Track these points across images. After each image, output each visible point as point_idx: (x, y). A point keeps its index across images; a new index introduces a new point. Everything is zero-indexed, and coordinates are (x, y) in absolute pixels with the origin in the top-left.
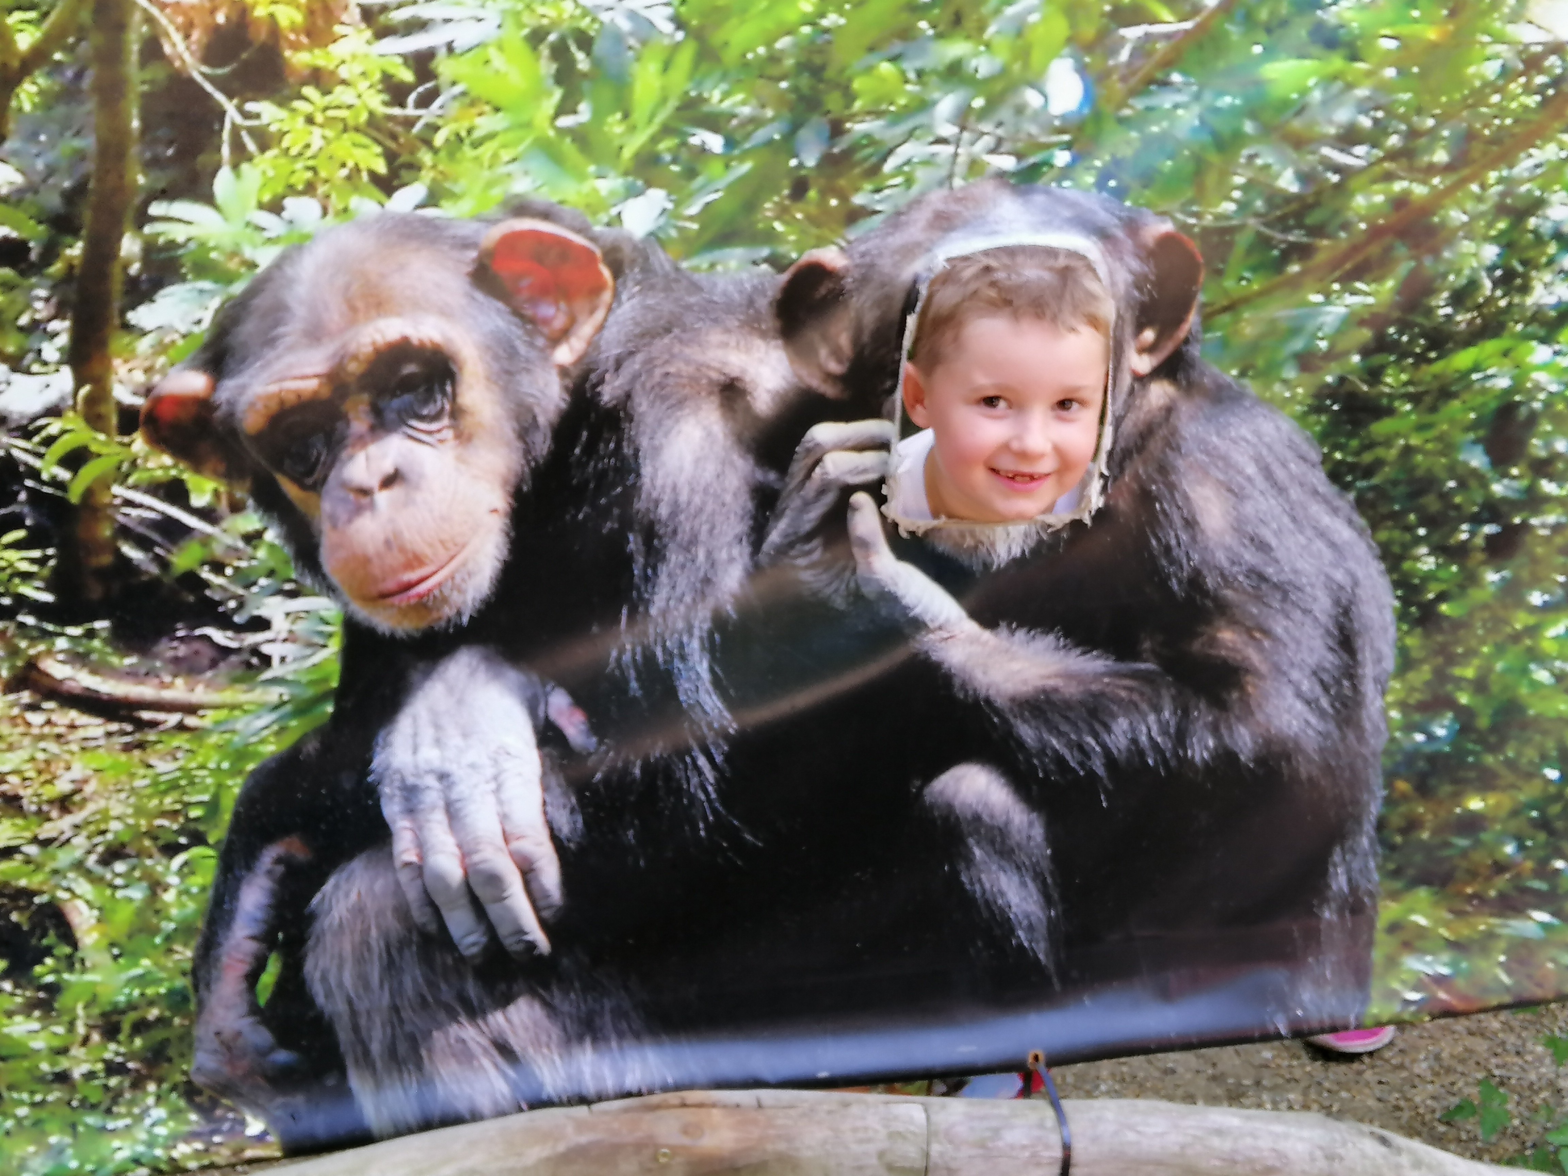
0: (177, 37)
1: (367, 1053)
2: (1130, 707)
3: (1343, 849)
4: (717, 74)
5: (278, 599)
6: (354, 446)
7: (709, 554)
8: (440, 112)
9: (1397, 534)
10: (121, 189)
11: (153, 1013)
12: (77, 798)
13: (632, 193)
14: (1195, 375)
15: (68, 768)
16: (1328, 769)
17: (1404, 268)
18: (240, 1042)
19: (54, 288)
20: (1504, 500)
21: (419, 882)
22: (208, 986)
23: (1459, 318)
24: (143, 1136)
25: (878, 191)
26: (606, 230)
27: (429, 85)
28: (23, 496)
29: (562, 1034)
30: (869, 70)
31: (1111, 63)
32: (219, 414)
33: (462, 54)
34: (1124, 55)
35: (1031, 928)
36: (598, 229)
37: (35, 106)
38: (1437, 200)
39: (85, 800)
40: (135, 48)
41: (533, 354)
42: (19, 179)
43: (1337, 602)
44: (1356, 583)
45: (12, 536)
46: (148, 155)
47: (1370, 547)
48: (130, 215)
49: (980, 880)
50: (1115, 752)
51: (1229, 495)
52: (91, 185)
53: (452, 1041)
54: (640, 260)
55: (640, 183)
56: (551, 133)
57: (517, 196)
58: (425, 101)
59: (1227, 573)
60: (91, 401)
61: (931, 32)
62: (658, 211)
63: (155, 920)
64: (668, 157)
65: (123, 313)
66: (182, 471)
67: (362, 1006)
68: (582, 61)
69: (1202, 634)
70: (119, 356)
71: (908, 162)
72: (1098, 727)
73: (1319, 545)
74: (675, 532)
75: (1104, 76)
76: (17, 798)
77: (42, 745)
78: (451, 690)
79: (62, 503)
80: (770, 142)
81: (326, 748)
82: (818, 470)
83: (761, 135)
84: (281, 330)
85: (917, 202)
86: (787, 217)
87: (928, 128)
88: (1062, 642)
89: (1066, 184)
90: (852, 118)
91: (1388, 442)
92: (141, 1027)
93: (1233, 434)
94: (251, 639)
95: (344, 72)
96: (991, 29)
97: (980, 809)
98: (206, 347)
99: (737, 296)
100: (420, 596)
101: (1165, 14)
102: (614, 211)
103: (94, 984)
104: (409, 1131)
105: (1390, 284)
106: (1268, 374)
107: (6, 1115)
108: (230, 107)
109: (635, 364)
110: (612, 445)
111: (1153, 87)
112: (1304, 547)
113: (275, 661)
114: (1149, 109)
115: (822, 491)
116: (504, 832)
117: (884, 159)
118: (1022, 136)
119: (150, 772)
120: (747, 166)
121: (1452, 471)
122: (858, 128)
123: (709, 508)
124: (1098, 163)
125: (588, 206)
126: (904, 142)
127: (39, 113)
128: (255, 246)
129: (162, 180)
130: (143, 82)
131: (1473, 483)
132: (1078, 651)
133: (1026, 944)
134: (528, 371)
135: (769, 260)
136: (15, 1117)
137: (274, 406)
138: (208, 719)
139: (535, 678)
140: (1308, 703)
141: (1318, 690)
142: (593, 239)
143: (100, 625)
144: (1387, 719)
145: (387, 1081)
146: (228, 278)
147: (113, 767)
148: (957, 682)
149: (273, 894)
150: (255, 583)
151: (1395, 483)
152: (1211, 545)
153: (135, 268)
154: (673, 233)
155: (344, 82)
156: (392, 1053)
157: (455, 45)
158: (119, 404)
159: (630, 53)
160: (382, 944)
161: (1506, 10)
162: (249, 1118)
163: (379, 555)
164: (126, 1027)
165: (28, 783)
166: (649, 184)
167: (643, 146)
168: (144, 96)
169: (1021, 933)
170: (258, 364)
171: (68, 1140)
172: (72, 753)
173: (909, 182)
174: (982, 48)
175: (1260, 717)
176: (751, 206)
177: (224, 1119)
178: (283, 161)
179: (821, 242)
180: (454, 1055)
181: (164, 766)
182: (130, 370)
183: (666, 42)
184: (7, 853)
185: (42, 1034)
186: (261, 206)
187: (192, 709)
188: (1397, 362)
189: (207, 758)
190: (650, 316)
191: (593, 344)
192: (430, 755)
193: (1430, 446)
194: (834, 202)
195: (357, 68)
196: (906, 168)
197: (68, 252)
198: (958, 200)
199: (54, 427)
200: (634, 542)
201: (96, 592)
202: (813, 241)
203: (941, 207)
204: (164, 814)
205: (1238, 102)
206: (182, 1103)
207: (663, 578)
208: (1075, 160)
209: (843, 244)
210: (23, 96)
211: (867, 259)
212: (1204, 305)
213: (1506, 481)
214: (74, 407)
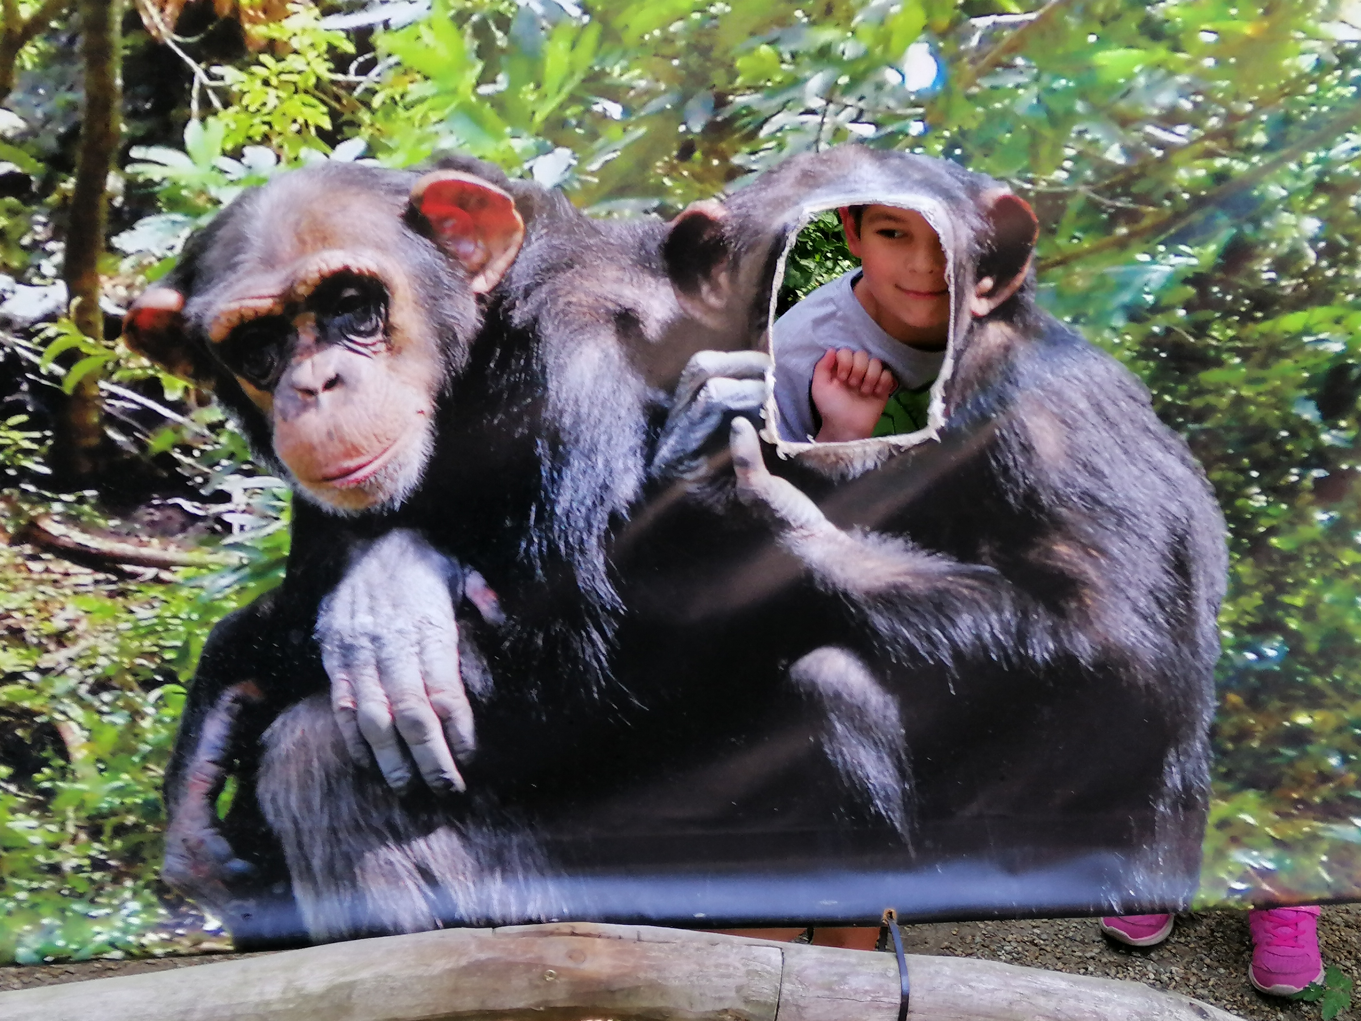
0: (154, 11)
1: (309, 868)
2: (972, 605)
3: (1177, 752)
4: (618, 52)
5: (238, 477)
6: (302, 355)
7: (607, 462)
8: (377, 79)
9: (1230, 475)
10: (108, 134)
11: (131, 819)
12: (70, 634)
13: (543, 151)
14: (1030, 319)
15: (63, 609)
16: (1163, 678)
17: (1226, 234)
18: (203, 849)
19: (50, 215)
20: (1332, 448)
21: (353, 723)
22: (176, 799)
23: (1283, 283)
24: (120, 924)
25: (754, 153)
26: (519, 181)
27: (368, 56)
28: (25, 387)
29: (476, 863)
30: (750, 51)
31: (962, 47)
32: (189, 325)
33: (397, 31)
34: (974, 41)
35: (887, 799)
36: (512, 180)
37: (35, 65)
38: (1256, 176)
39: (77, 637)
40: (118, 19)
41: (454, 284)
42: (22, 125)
43: (1173, 532)
44: (1191, 516)
45: (15, 420)
46: (130, 108)
47: (1204, 484)
48: (114, 155)
49: (841, 753)
50: (961, 644)
51: (1063, 426)
52: (82, 131)
53: (382, 863)
54: (548, 207)
55: (549, 143)
56: (473, 99)
57: (443, 151)
58: (364, 70)
59: (1061, 492)
60: (81, 310)
61: (805, 20)
62: (565, 167)
63: (133, 742)
64: (574, 122)
65: (108, 237)
66: (157, 371)
67: (305, 826)
68: (501, 39)
69: (1038, 545)
70: (104, 274)
71: (781, 129)
72: (944, 621)
73: (1152, 477)
74: (577, 441)
75: (956, 59)
76: (21, 630)
77: (42, 588)
78: (384, 566)
79: (60, 393)
80: (662, 111)
81: (279, 608)
82: (702, 393)
83: (654, 104)
84: (241, 257)
85: (787, 162)
86: (675, 174)
87: (800, 101)
88: (910, 544)
89: (918, 150)
90: (733, 92)
91: (1218, 391)
92: (120, 830)
93: (1066, 372)
94: (215, 509)
95: (295, 44)
96: (858, 18)
97: (840, 688)
98: (178, 269)
99: (630, 240)
100: (358, 481)
101: (1013, 8)
102: (526, 166)
103: (82, 791)
104: (342, 938)
105: (1212, 248)
106: (1098, 321)
107: (9, 898)
108: (198, 70)
109: (541, 294)
110: (522, 362)
111: (999, 69)
112: (1137, 478)
113: (236, 529)
114: (994, 88)
115: (707, 413)
116: (426, 686)
117: (760, 127)
118: (882, 108)
119: (131, 617)
120: (642, 131)
121: (1285, 422)
122: (739, 100)
123: (607, 420)
124: (947, 134)
125: (504, 161)
126: (779, 112)
127: (38, 71)
128: (219, 187)
129: (141, 128)
130: (125, 48)
131: (1304, 434)
132: (924, 553)
133: (883, 813)
134: (449, 296)
135: (660, 210)
136: (15, 899)
137: (235, 319)
138: (179, 575)
139: (455, 561)
140: (1145, 618)
141: (1154, 607)
142: (508, 189)
143: (89, 493)
144: (1220, 638)
145: (326, 895)
146: (197, 213)
147: (100, 610)
148: (817, 577)
149: (231, 727)
150: (218, 464)
151: (1228, 429)
152: (1046, 467)
153: (118, 201)
154: (577, 185)
155: (296, 52)
156: (330, 869)
157: (391, 22)
158: (105, 314)
159: (543, 33)
160: (323, 774)
161: (1319, 10)
162: (208, 916)
163: (322, 444)
164: (108, 829)
165: (29, 618)
166: (557, 144)
167: (553, 112)
168: (125, 58)
169: (878, 802)
170: (222, 285)
171: (58, 922)
172: (65, 595)
173: (781, 146)
174: (849, 34)
175: (1098, 627)
176: (644, 165)
177: (187, 915)
178: (243, 116)
179: (703, 196)
180: (383, 875)
181: (142, 613)
182: (114, 286)
183: (574, 24)
184: (13, 677)
185: (40, 831)
186: (224, 153)
187: (165, 565)
188: (1223, 318)
189: (179, 611)
190: (554, 255)
191: (506, 277)
192: (365, 620)
193: (1262, 399)
194: (715, 162)
195: (307, 40)
196: (779, 134)
197: (63, 185)
198: (823, 162)
199: (51, 330)
200: (542, 448)
201: (85, 467)
202: (697, 195)
203: (808, 167)
204: (144, 655)
205: (1071, 84)
206: (154, 899)
207: (567, 482)
208: (926, 130)
209: (723, 197)
210: (25, 56)
211: (744, 210)
212: (1038, 259)
213: (1334, 432)
214: (67, 316)
